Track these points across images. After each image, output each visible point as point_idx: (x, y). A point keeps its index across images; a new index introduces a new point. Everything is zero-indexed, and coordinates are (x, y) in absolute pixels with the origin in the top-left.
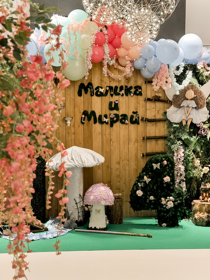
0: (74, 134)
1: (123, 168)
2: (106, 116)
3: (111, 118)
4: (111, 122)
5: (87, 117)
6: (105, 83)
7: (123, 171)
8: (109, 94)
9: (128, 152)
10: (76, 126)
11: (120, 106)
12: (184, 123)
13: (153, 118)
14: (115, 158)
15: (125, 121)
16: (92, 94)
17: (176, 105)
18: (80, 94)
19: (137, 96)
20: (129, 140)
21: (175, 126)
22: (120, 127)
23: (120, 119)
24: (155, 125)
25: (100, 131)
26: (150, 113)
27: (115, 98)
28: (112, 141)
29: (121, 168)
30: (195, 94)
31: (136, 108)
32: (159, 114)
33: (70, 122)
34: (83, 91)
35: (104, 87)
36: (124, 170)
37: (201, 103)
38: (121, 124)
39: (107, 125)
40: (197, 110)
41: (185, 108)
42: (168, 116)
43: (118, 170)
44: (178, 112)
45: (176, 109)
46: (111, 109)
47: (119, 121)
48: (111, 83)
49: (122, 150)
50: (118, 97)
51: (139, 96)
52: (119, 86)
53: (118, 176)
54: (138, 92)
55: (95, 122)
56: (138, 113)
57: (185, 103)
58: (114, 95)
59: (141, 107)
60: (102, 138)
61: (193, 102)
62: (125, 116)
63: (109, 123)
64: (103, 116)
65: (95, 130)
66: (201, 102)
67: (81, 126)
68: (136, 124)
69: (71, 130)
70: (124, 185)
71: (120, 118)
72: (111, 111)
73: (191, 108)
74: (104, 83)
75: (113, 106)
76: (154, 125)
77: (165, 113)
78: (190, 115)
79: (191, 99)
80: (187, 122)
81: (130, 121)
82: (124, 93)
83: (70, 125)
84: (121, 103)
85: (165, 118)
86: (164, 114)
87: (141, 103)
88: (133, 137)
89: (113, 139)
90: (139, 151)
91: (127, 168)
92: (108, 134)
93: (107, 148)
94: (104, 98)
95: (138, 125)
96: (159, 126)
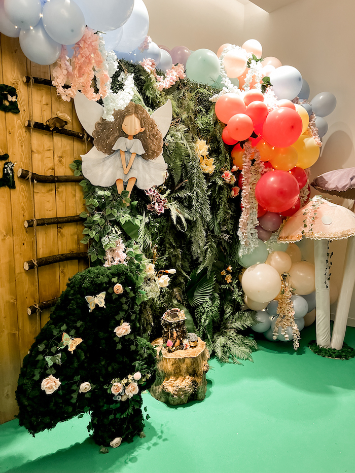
12: (120, 189)
13: (49, 173)
17: (103, 148)
19: (4, 113)
21: (102, 194)
24: (54, 191)
30: (142, 126)
31: (4, 146)
32: (63, 165)
37: (153, 147)
40: (145, 161)
41: (123, 155)
42: (86, 172)
44: (108, 162)
45: (102, 155)
51: (10, 114)
54: (7, 103)
56: (10, 159)
57: (121, 144)
61: (138, 142)
66: (153, 143)
68: (6, 187)
73: (133, 156)
77: (79, 163)
78: (132, 170)
79: (135, 137)
80: (125, 187)
85: (78, 176)
86: (75, 164)
90: (17, 256)
95: (12, 191)
96: (64, 194)
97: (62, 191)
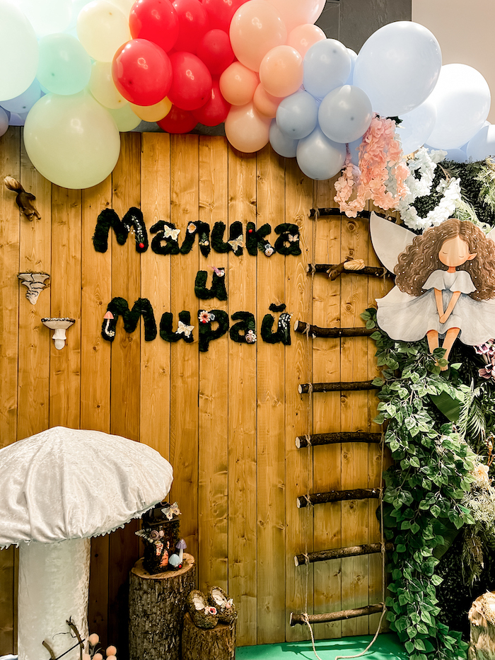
0: (79, 372)
1: (239, 485)
2: (185, 318)
3: (202, 324)
4: (200, 335)
5: (124, 319)
6: (185, 211)
7: (240, 493)
8: (195, 246)
9: (253, 432)
10: (87, 347)
11: (230, 286)
12: (433, 344)
13: (333, 325)
14: (212, 452)
15: (246, 333)
16: (142, 245)
17: (409, 287)
18: (100, 245)
19: (284, 256)
20: (258, 395)
21: (405, 352)
22: (231, 352)
23: (230, 326)
24: (339, 348)
25: (164, 366)
26: (325, 309)
27: (215, 262)
28: (204, 397)
29: (232, 486)
30: (471, 251)
31: (282, 295)
32: (352, 313)
33: (67, 334)
34: (111, 235)
35: (180, 226)
36: (242, 490)
38: (232, 343)
39: (188, 346)
40: (476, 302)
42: (382, 321)
43: (222, 492)
44: (415, 306)
45: (407, 297)
46: (202, 294)
47: (228, 334)
48: (202, 212)
49: (234, 427)
50: (224, 256)
51: (290, 257)
52: (228, 223)
53: (222, 512)
54: (287, 245)
55: (150, 336)
56: (287, 310)
57: (436, 280)
58: (212, 250)
59: (297, 292)
60: (173, 387)
61: (463, 275)
62: (245, 319)
63: (196, 338)
64: (176, 318)
65: (148, 361)
67: (103, 347)
68: (281, 342)
69: (67, 360)
70: (242, 541)
71: (232, 323)
72: (201, 301)
74: (181, 211)
75: (209, 286)
76: (335, 346)
77: (372, 312)
78: (452, 317)
79: (458, 268)
80: (441, 341)
81: (261, 334)
82: (243, 245)
83: (66, 345)
84: (234, 277)
85: (371, 327)
86: (368, 313)
87: (296, 280)
88: (271, 384)
89: (208, 392)
90: (289, 428)
91: (252, 484)
92: (192, 374)
93: (188, 418)
94: (179, 258)
95: (287, 347)
96: (351, 351)
97: (349, 348)
